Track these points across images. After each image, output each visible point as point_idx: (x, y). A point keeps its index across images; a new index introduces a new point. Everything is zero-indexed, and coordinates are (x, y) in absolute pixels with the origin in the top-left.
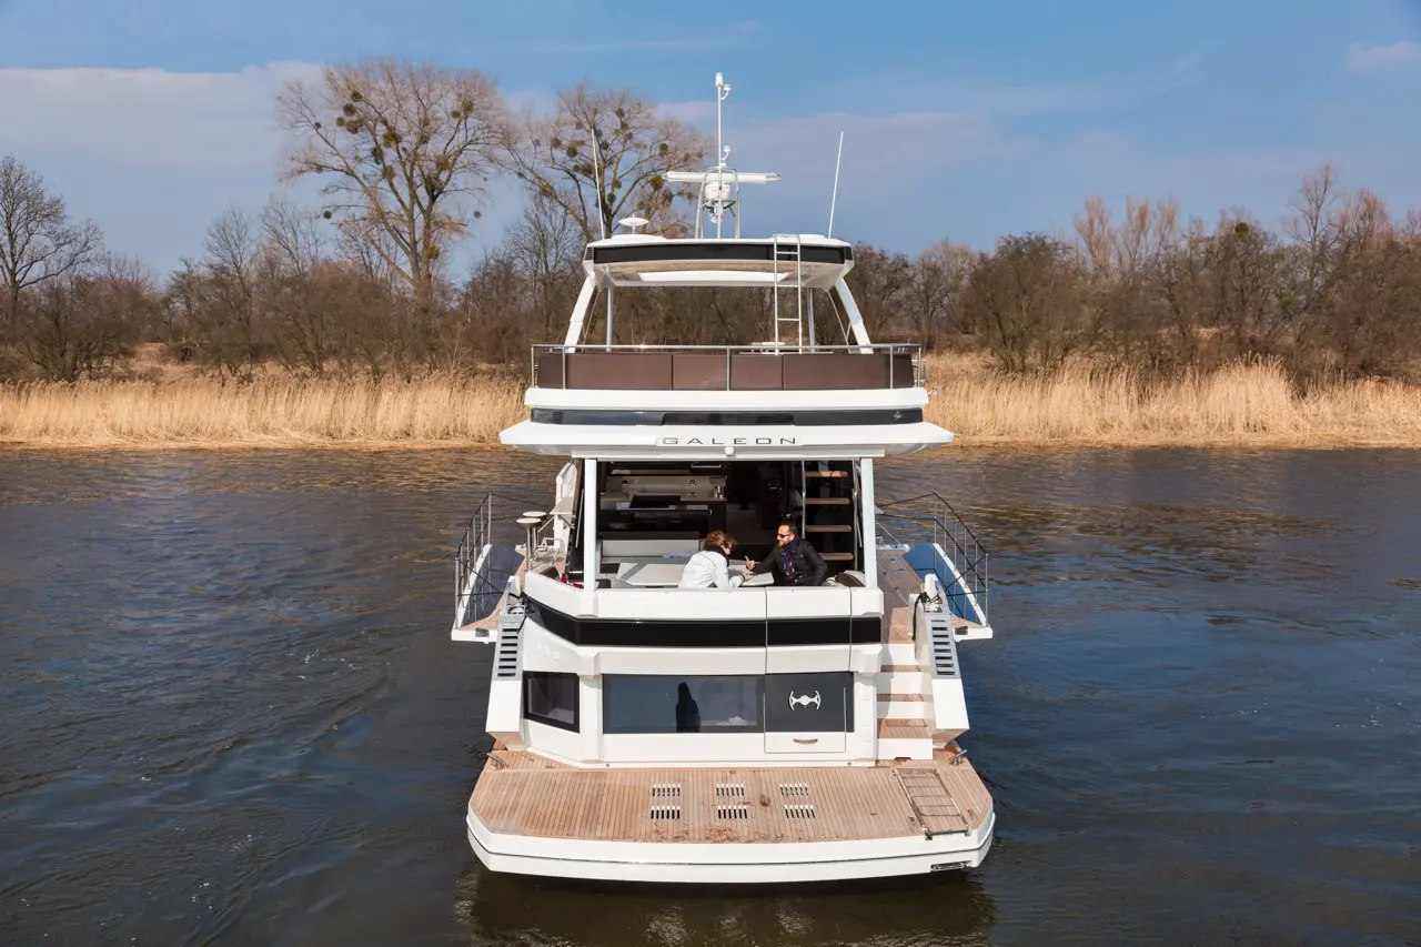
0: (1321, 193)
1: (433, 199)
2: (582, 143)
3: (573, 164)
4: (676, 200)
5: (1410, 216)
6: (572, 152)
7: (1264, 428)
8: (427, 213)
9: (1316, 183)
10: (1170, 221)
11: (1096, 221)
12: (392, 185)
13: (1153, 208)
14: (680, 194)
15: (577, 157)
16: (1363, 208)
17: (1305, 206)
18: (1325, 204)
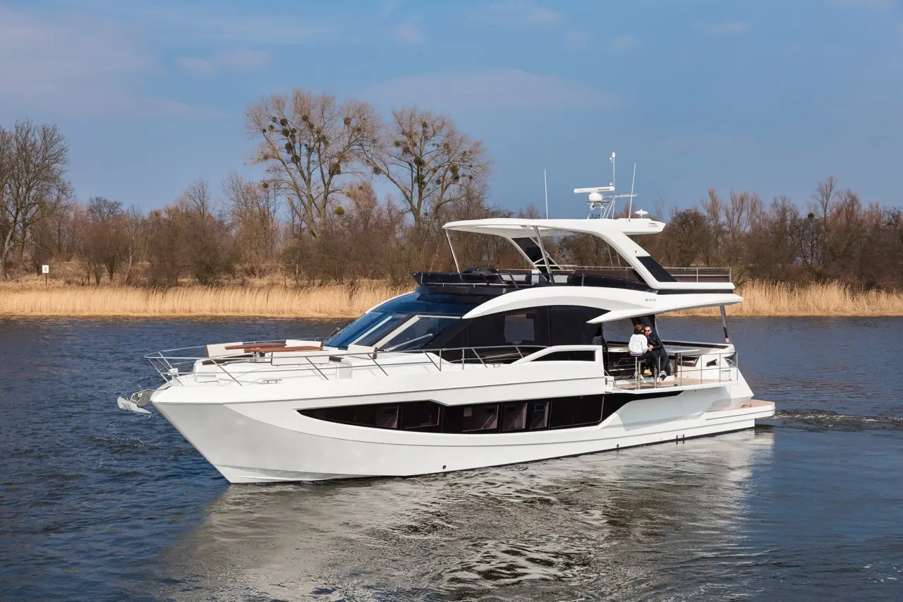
0: (829, 191)
1: (331, 175)
5: (871, 206)
6: (407, 150)
8: (327, 185)
9: (826, 186)
14: (463, 176)
16: (849, 201)
17: (820, 198)
18: (831, 197)
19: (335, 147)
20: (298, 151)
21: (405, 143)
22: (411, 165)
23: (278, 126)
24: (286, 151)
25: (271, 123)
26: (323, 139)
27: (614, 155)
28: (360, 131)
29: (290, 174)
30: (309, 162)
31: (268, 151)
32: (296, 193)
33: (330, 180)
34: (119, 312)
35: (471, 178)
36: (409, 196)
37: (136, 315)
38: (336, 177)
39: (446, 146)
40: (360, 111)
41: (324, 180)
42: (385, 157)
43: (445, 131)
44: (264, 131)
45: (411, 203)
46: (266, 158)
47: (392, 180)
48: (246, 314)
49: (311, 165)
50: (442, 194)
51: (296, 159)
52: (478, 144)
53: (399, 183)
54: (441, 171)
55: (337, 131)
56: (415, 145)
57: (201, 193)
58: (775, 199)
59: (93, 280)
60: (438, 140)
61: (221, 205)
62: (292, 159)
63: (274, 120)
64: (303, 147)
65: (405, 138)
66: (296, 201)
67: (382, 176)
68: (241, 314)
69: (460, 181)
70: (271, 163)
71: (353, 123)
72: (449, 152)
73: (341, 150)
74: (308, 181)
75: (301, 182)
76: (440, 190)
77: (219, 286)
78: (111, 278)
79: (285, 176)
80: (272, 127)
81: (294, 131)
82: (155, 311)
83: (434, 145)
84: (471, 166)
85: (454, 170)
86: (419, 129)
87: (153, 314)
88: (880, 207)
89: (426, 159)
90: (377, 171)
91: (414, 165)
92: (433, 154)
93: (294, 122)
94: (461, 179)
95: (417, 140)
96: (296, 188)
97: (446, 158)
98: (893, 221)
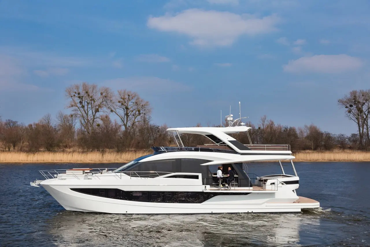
0: (264, 120)
8: (94, 116)
14: (142, 113)
16: (271, 123)
18: (265, 122)
19: (97, 103)
20: (84, 104)
21: (122, 102)
22: (124, 109)
23: (77, 95)
24: (79, 103)
25: (74, 94)
26: (93, 100)
27: (240, 103)
28: (106, 96)
29: (81, 112)
30: (88, 108)
31: (73, 103)
32: (83, 118)
33: (95, 115)
34: (17, 161)
35: (145, 114)
36: (123, 120)
37: (23, 162)
38: (97, 113)
39: (136, 103)
40: (106, 90)
41: (93, 114)
42: (115, 106)
43: (136, 98)
44: (72, 97)
45: (124, 122)
46: (72, 106)
47: (117, 114)
48: (65, 162)
49: (88, 109)
50: (135, 120)
51: (83, 107)
52: (148, 102)
53: (119, 115)
54: (134, 112)
55: (98, 97)
56: (125, 102)
57: (48, 118)
59: (7, 149)
60: (134, 101)
61: (55, 122)
62: (82, 107)
63: (75, 93)
64: (86, 102)
65: (122, 100)
66: (83, 121)
67: (113, 113)
68: (62, 162)
69: (141, 115)
70: (74, 108)
71: (104, 94)
72: (137, 105)
73: (99, 104)
74: (87, 114)
75: (85, 115)
76: (134, 118)
77: (55, 152)
78: (14, 149)
79: (79, 113)
80: (74, 95)
81: (83, 97)
82: (30, 161)
83: (132, 102)
84: (145, 110)
85: (139, 111)
86: (127, 97)
87: (30, 162)
89: (129, 107)
90: (112, 111)
91: (125, 109)
92: (132, 105)
93: (83, 93)
94: (141, 114)
95: (126, 100)
96: (83, 117)
97: (136, 107)
98: (285, 130)
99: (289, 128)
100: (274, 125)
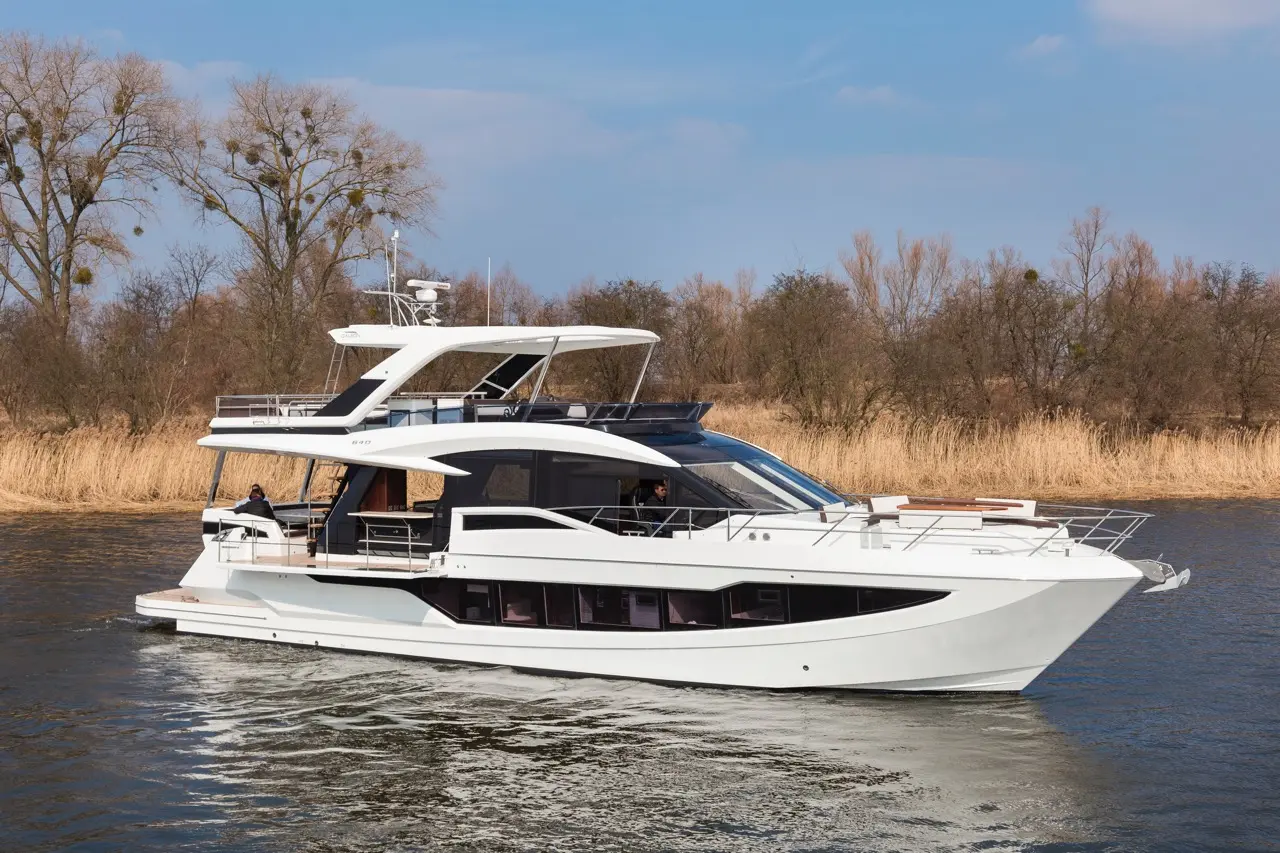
0: (1092, 236)
1: (79, 209)
2: (261, 147)
3: (258, 173)
4: (376, 218)
5: (1177, 264)
6: (253, 159)
7: (1078, 482)
8: (70, 227)
9: (1087, 226)
10: (943, 262)
11: (867, 262)
12: (20, 190)
13: (926, 248)
14: (382, 212)
15: (260, 164)
16: (1132, 254)
17: (1077, 249)
18: (1096, 248)
22: (258, 188)
35: (395, 216)
39: (353, 154)
47: (235, 220)
51: (15, 176)
58: (992, 254)
62: (8, 174)
67: (218, 213)
83: (327, 153)
88: (1195, 266)
98: (1215, 292)
99: (1236, 277)
100: (1154, 264)
